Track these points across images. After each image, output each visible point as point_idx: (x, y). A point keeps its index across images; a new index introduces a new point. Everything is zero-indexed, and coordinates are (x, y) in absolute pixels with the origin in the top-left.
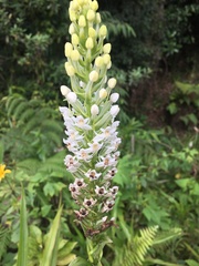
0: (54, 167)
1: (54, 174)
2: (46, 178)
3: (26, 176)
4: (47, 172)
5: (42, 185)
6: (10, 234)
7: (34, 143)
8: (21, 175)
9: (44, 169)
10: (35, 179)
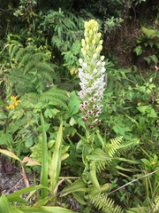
0: (50, 98)
1: (50, 103)
2: (46, 105)
3: (31, 104)
4: (45, 102)
5: (43, 111)
6: (24, 143)
7: (33, 81)
9: (43, 99)
10: (38, 106)
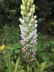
0: (18, 45)
1: (17, 47)
2: (15, 48)
3: (10, 48)
4: (16, 47)
5: (14, 50)
7: (12, 39)
8: (9, 48)
9: (15, 46)
10: (12, 49)
